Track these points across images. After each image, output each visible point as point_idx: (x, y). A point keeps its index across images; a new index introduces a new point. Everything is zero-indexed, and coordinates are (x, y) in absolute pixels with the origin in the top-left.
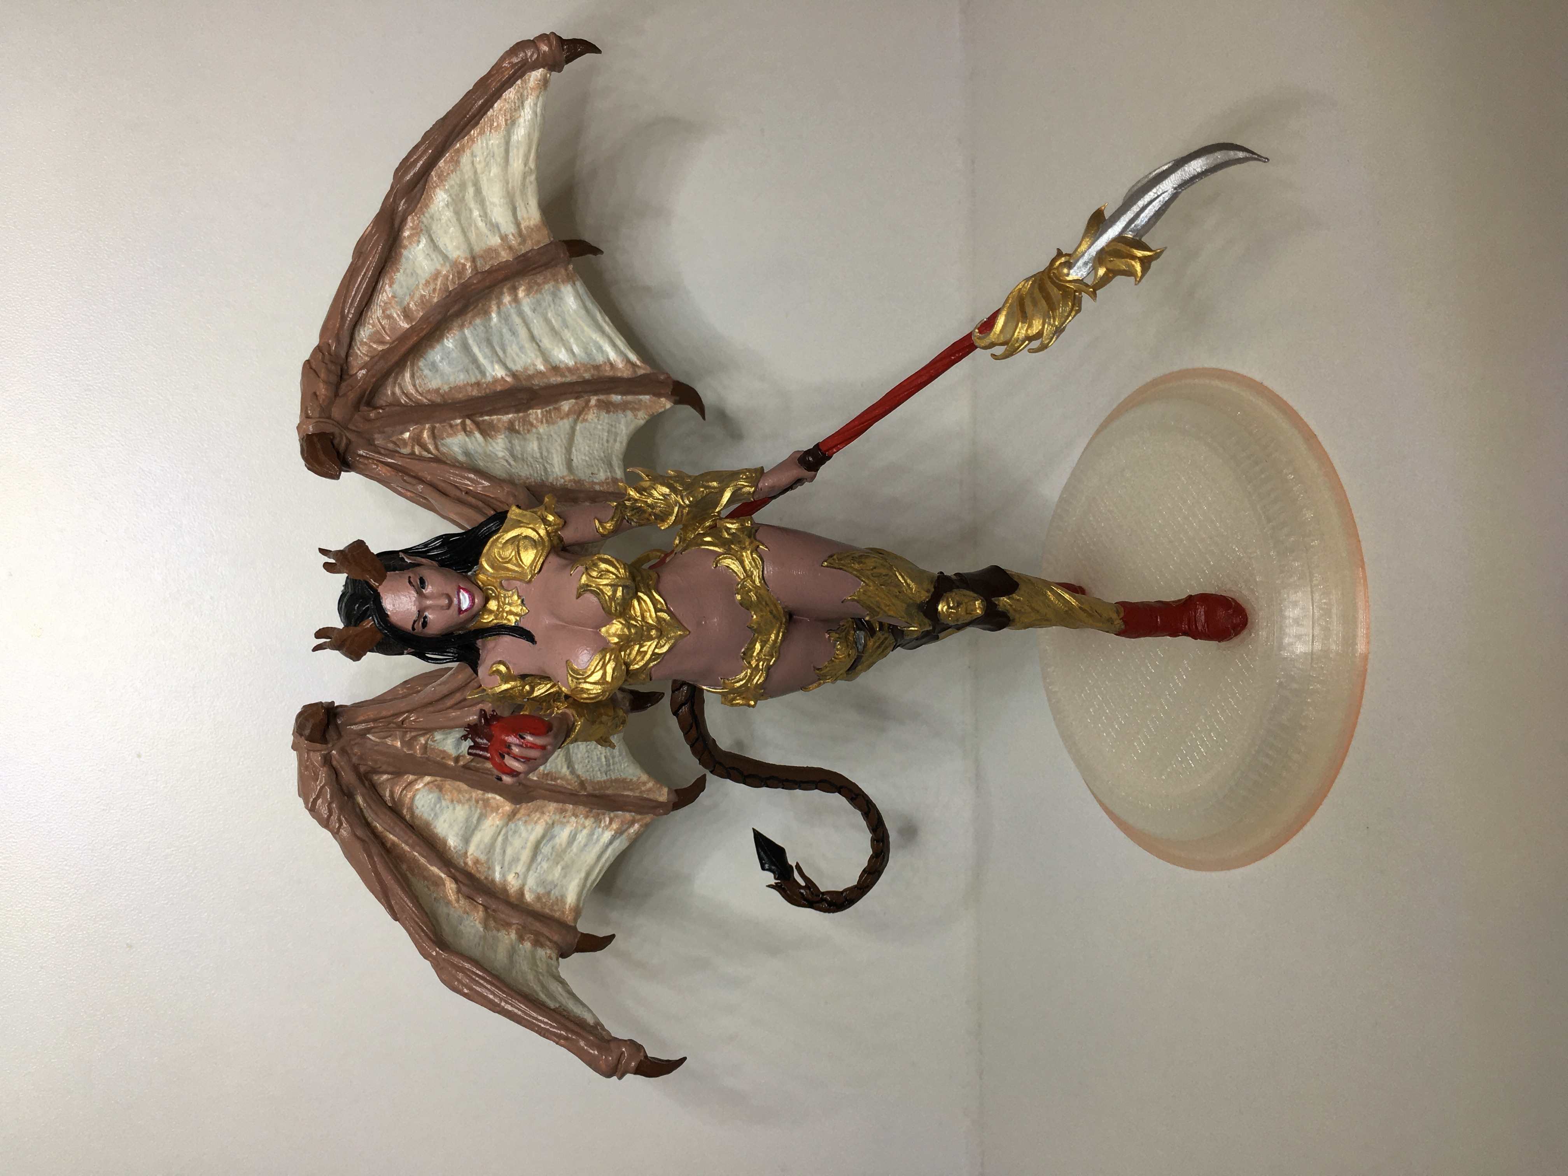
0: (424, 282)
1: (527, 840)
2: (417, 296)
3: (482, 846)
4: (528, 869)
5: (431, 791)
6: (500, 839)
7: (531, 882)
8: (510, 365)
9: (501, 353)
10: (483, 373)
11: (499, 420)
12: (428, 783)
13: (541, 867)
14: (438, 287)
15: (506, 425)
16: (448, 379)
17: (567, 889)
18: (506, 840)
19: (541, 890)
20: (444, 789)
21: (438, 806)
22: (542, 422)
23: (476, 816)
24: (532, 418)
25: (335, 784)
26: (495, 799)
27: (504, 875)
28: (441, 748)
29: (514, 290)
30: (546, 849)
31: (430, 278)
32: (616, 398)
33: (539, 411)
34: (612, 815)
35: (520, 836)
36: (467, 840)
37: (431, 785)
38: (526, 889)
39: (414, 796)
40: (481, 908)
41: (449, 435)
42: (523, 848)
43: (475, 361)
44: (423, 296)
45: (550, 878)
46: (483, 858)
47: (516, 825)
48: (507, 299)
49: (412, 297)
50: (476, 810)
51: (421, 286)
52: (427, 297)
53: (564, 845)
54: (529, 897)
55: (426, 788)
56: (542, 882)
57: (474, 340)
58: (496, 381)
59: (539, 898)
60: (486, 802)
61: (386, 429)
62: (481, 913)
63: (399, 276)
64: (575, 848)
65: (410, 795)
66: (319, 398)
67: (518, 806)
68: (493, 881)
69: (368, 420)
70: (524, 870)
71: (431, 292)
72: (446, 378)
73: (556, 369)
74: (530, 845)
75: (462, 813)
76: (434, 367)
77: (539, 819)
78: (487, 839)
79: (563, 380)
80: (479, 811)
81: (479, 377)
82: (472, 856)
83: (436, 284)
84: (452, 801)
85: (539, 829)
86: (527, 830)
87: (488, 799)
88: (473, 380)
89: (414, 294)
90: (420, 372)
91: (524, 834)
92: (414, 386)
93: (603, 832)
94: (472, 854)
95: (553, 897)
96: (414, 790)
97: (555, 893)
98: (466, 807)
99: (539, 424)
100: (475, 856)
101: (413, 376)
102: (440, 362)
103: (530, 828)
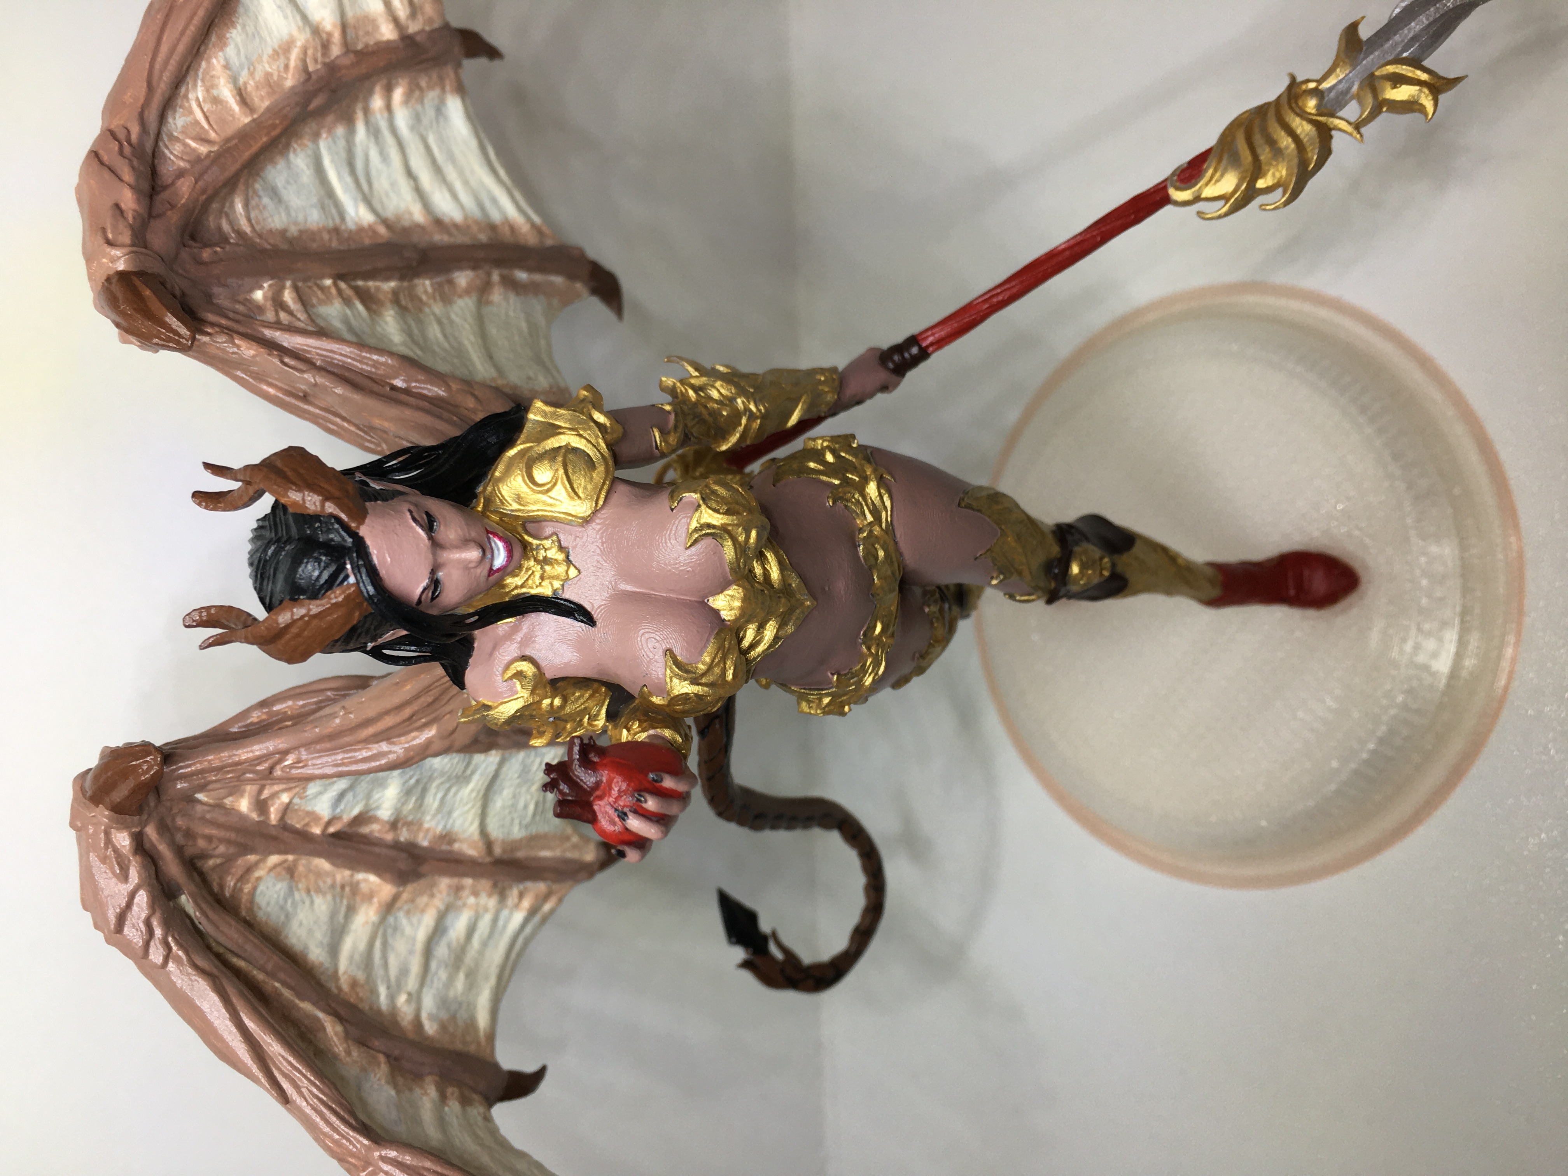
0: (270, 51)
1: (414, 939)
2: (259, 75)
3: (357, 957)
4: (422, 984)
5: (278, 878)
6: (378, 944)
7: (428, 1003)
8: (378, 207)
9: (365, 186)
10: (342, 214)
11: (378, 289)
12: (275, 867)
13: (439, 979)
14: (292, 64)
15: (390, 296)
16: (297, 217)
17: (475, 1007)
18: (385, 944)
19: (444, 1015)
20: (296, 874)
21: (289, 901)
22: (435, 299)
23: (343, 910)
24: (420, 291)
25: (155, 882)
26: (366, 880)
27: (392, 998)
28: (309, 808)
29: (389, 90)
30: (441, 951)
31: (280, 47)
32: (522, 276)
33: (427, 282)
34: (521, 887)
35: (403, 934)
36: (334, 949)
37: (278, 869)
38: (424, 1016)
39: (255, 888)
40: (382, 1058)
41: (321, 302)
42: (411, 952)
43: (330, 193)
44: (268, 75)
45: (451, 994)
46: (361, 976)
47: (396, 918)
48: (377, 102)
49: (252, 74)
50: (341, 902)
51: (265, 58)
52: (275, 78)
53: (462, 940)
54: (430, 1028)
55: (272, 874)
56: (443, 1002)
57: (333, 161)
58: (361, 230)
59: (443, 1027)
60: (355, 888)
61: (230, 281)
62: (384, 1068)
63: (235, 35)
64: (476, 942)
65: (247, 888)
66: (125, 214)
67: (401, 889)
68: (379, 1012)
69: (199, 262)
70: (417, 986)
71: (282, 69)
72: (293, 214)
73: (438, 222)
74: (419, 946)
75: (324, 907)
76: (275, 194)
77: (427, 905)
78: (362, 946)
79: (452, 240)
80: (345, 902)
81: (338, 221)
82: (346, 977)
83: (288, 59)
84: (308, 891)
85: (428, 920)
86: (412, 925)
87: (358, 883)
88: (331, 224)
89: (254, 69)
90: (257, 199)
91: (408, 930)
92: (249, 220)
93: (511, 913)
94: (345, 973)
95: (460, 1023)
96: (253, 880)
97: (462, 1015)
98: (329, 897)
99: (432, 301)
100: (350, 976)
101: (246, 205)
102: (285, 188)
103: (415, 920)
